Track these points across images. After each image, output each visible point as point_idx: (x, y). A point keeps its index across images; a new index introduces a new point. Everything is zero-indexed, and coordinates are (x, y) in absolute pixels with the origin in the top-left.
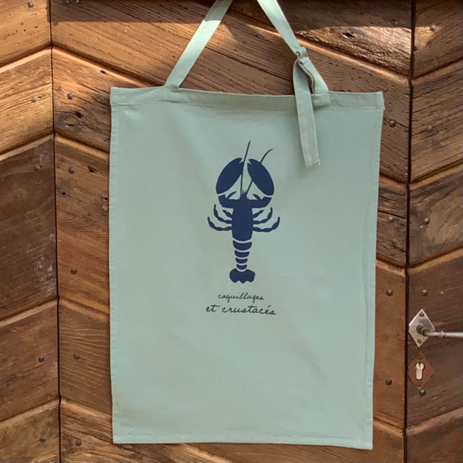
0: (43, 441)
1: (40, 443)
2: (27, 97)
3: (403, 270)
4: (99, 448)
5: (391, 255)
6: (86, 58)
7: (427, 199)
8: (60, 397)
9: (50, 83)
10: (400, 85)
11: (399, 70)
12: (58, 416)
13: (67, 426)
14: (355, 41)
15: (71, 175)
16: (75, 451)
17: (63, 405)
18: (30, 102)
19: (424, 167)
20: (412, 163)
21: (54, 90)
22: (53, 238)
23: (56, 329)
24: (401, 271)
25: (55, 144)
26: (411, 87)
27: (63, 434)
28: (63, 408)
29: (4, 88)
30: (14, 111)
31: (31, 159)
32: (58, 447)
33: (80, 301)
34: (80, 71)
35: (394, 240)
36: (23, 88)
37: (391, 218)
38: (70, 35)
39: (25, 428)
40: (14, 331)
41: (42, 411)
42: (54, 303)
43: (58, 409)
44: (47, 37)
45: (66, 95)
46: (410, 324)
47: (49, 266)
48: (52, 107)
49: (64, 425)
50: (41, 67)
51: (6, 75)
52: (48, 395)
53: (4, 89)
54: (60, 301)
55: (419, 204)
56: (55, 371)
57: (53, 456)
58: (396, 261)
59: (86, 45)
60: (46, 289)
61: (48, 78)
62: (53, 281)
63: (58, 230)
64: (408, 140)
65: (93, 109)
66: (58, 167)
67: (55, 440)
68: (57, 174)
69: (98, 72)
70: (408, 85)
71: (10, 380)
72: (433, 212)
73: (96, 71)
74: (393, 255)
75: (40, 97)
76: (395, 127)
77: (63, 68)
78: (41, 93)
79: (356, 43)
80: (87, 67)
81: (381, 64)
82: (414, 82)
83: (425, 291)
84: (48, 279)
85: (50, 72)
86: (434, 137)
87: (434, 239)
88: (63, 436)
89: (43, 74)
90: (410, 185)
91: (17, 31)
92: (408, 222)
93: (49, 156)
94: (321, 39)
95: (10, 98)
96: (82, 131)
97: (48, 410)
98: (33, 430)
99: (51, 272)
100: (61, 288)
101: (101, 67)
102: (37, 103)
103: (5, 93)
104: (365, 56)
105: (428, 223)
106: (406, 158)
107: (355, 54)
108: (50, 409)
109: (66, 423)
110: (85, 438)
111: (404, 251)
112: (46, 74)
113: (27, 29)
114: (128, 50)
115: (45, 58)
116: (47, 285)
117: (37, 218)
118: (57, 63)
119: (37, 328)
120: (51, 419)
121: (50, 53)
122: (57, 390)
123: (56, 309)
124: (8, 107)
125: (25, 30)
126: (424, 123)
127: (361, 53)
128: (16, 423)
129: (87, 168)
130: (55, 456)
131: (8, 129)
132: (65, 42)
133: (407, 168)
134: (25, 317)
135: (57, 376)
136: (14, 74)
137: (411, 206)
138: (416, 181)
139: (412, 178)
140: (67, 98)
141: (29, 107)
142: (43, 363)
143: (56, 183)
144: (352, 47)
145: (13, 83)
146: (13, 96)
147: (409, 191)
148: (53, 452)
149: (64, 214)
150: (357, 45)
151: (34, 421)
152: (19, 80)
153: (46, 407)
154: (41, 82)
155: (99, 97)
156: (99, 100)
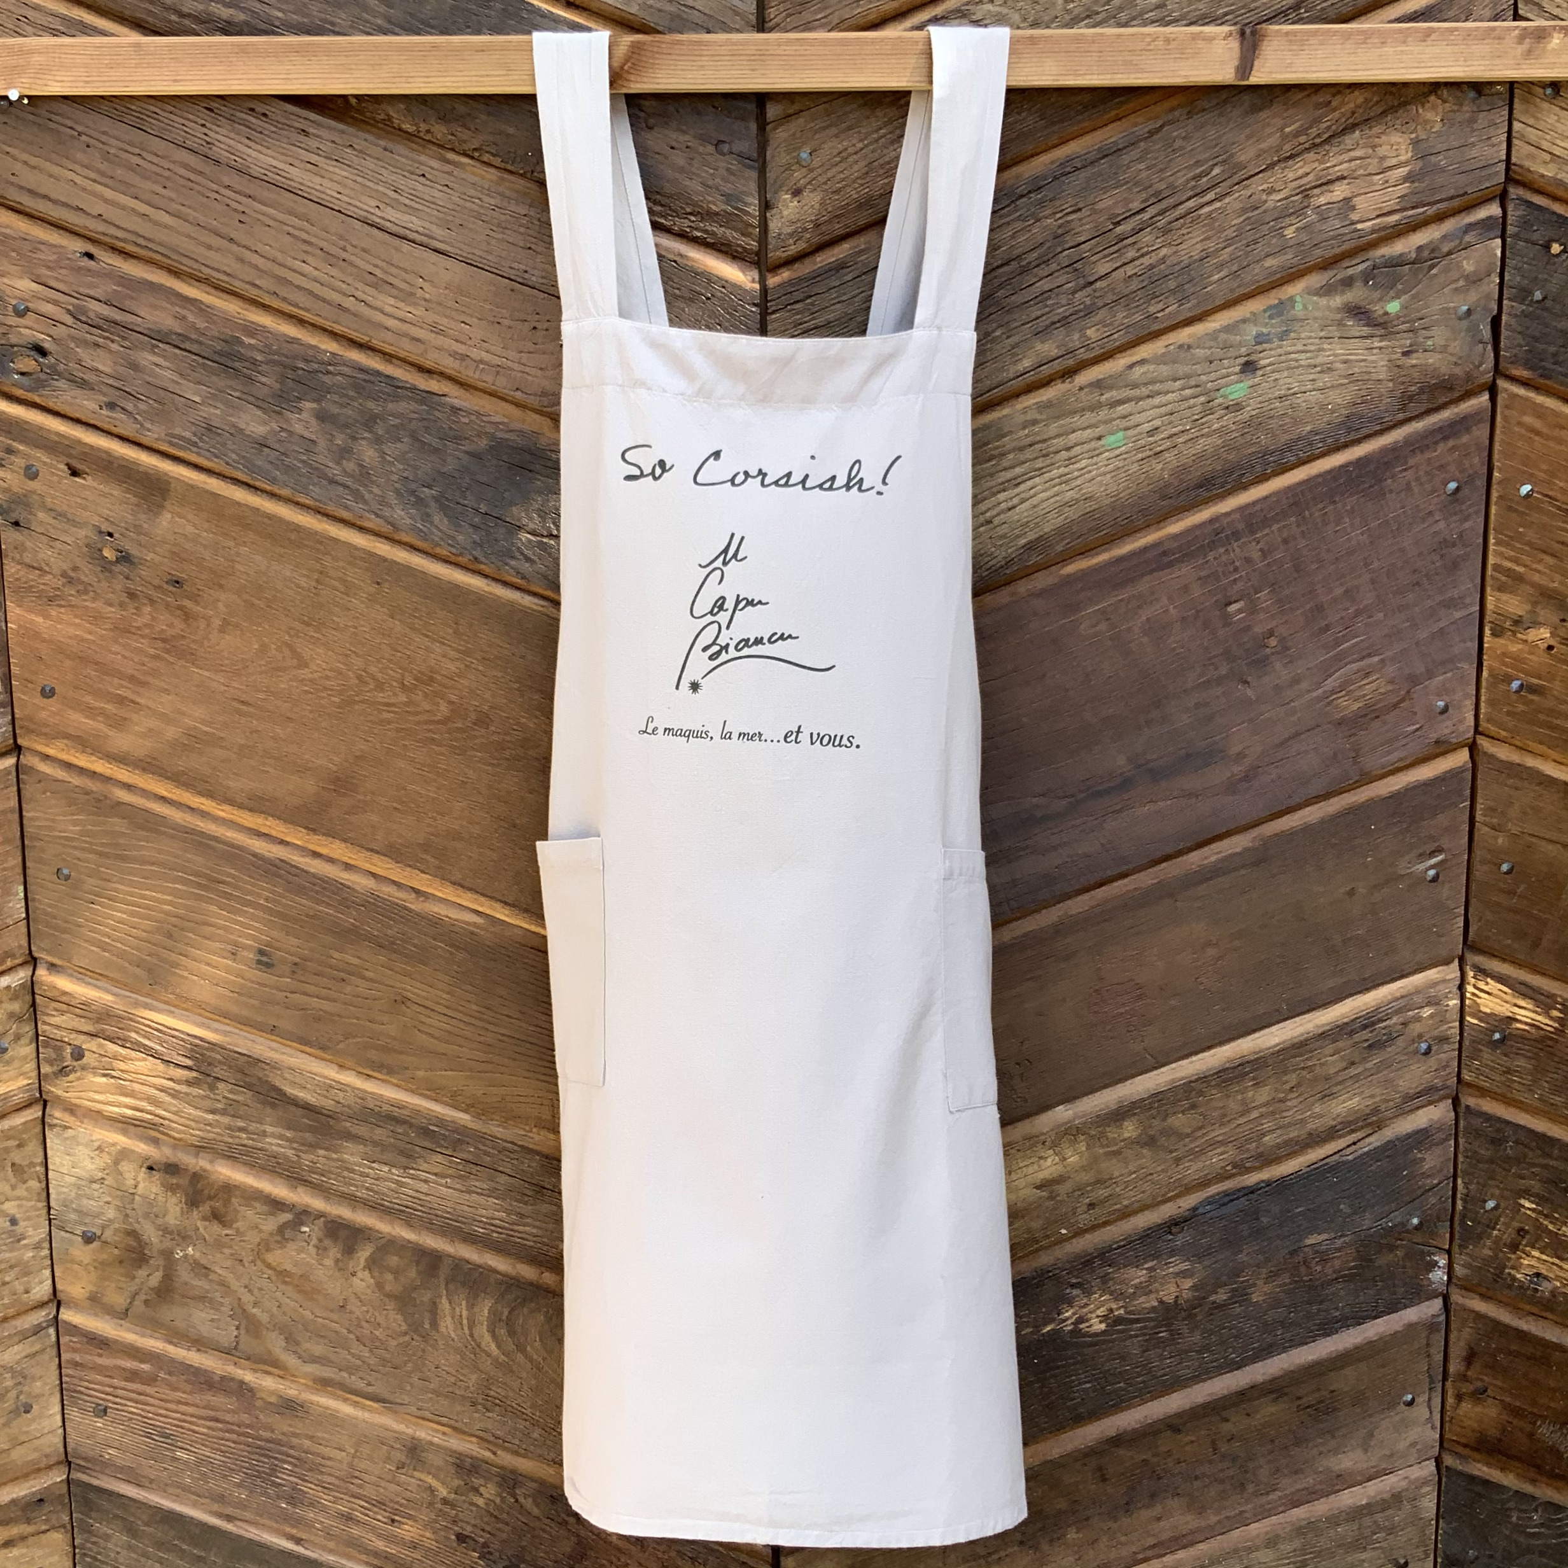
4: (122, 1065)
8: (33, 961)
10: (740, 286)
11: (736, 251)
13: (52, 1020)
15: (30, 483)
16: (71, 1071)
17: (41, 976)
23: (17, 816)
26: (764, 290)
27: (43, 1035)
28: (42, 984)
32: (33, 1065)
33: (64, 756)
34: (37, 254)
38: (13, 174)
42: (11, 761)
43: (29, 983)
45: (9, 307)
49: (46, 1018)
52: (8, 954)
54: (22, 757)
56: (18, 906)
57: (26, 1082)
59: (48, 200)
63: (7, 603)
65: (73, 338)
66: (2, 465)
67: (28, 1050)
69: (79, 254)
70: (757, 286)
73: (73, 253)
80: (54, 247)
81: (699, 237)
82: (769, 279)
88: (43, 1041)
96: (49, 386)
97: (8, 987)
100: (22, 728)
108: (13, 985)
109: (48, 1015)
110: (90, 1045)
114: (142, 207)
120: (16, 1007)
122: (26, 944)
123: (14, 774)
129: (66, 468)
135: (24, 915)
148: (23, 1074)
149: (19, 567)
155: (84, 312)
156: (84, 319)
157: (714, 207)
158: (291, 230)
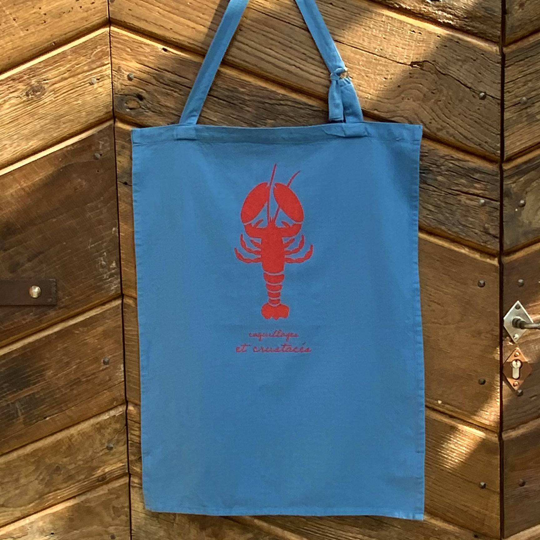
0: (110, 449)
1: (107, 451)
2: (85, 80)
3: (496, 259)
5: (483, 242)
6: (145, 35)
7: (522, 179)
8: (126, 402)
9: (108, 64)
10: (490, 53)
11: (488, 37)
12: (125, 423)
13: (135, 433)
14: (441, 6)
17: (131, 410)
18: (89, 84)
19: (518, 144)
20: (505, 139)
21: (113, 71)
22: (115, 231)
23: (121, 329)
24: (494, 260)
25: (116, 129)
26: (503, 55)
27: (130, 441)
28: (131, 414)
29: (60, 70)
30: (71, 95)
31: (90, 147)
32: (126, 456)
34: (141, 50)
35: (486, 225)
36: (79, 71)
37: (482, 201)
38: (130, 10)
39: (91, 436)
40: (77, 332)
41: (108, 417)
42: (118, 302)
43: (125, 414)
44: (105, 13)
45: (126, 76)
46: (505, 318)
47: (112, 262)
48: (111, 90)
49: (132, 432)
50: (99, 47)
51: (63, 56)
52: (114, 399)
53: (60, 72)
54: (124, 300)
55: (513, 185)
56: (120, 375)
57: (121, 465)
58: (488, 248)
59: (146, 21)
60: (110, 287)
61: (106, 59)
62: (117, 279)
63: (120, 223)
64: (500, 114)
65: (156, 91)
66: (119, 155)
67: (123, 448)
68: (118, 163)
69: (160, 50)
70: (499, 53)
71: (74, 384)
72: (529, 194)
73: (157, 48)
74: (485, 242)
75: (98, 79)
76: (486, 100)
77: (122, 47)
78: (99, 74)
79: (441, 8)
80: (148, 45)
81: (469, 30)
82: (505, 49)
83: (521, 281)
84: (111, 275)
85: (108, 52)
86: (528, 110)
87: (530, 223)
88: (131, 443)
89: (101, 54)
90: (503, 165)
91: (72, 8)
92: (502, 205)
93: (109, 144)
94: (402, 5)
95: (65, 81)
96: (143, 114)
97: (114, 416)
98: (99, 437)
99: (114, 269)
100: (125, 285)
101: (163, 45)
102: (96, 86)
103: (62, 76)
104: (451, 22)
105: (524, 205)
106: (498, 134)
107: (439, 20)
108: (117, 415)
109: (134, 430)
111: (497, 238)
112: (104, 54)
113: (83, 5)
114: (192, 24)
115: (103, 37)
116: (110, 282)
117: (98, 211)
118: (116, 42)
119: (100, 329)
120: (118, 426)
121: (108, 31)
122: (124, 394)
123: (121, 308)
124: (65, 91)
125: (81, 7)
126: (518, 94)
127: (447, 19)
128: (81, 430)
130: (123, 464)
131: (65, 115)
132: (123, 18)
133: (499, 145)
134: (88, 317)
135: (123, 379)
136: (71, 55)
137: (504, 187)
138: (510, 159)
139: (505, 155)
140: (127, 79)
141: (86, 91)
142: (107, 366)
143: (118, 172)
144: (437, 12)
145: (68, 66)
146: (69, 79)
147: (502, 171)
148: (120, 461)
149: (126, 205)
150: (442, 10)
151: (100, 428)
152: (75, 62)
153: (112, 413)
154: (98, 63)
155: (162, 77)
156: (161, 81)
157: (479, 14)
158: (265, 33)
